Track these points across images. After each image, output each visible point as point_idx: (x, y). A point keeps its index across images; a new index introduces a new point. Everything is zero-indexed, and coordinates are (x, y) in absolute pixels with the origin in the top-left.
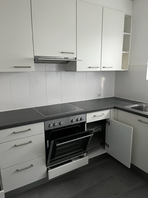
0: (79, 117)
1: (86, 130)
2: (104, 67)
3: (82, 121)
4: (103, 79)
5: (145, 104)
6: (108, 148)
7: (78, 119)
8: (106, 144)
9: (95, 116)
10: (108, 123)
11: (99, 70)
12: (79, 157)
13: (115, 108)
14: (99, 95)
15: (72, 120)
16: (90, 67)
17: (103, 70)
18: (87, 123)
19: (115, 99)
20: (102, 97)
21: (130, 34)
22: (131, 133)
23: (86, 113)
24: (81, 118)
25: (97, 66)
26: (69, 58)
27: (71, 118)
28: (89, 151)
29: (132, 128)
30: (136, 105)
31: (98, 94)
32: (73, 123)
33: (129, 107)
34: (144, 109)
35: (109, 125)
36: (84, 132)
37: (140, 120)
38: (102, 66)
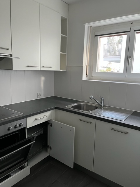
0: (17, 123)
1: (26, 138)
2: (43, 67)
3: (21, 127)
4: (43, 78)
5: (83, 102)
6: (51, 150)
7: (16, 125)
8: (48, 147)
9: (36, 119)
10: (50, 125)
11: (38, 69)
12: (19, 168)
13: (56, 108)
14: (40, 95)
15: (10, 128)
16: (28, 66)
17: (42, 69)
18: (27, 129)
19: (55, 98)
20: (42, 97)
21: (67, 36)
22: (73, 133)
23: (26, 117)
24: (21, 124)
25: (36, 66)
26: (2, 54)
27: (8, 125)
28: (30, 158)
29: (74, 128)
30: (75, 104)
31: (38, 94)
32: (10, 131)
33: (70, 106)
34: (82, 107)
35: (51, 127)
36: (25, 140)
37: (81, 119)
38: (42, 66)
